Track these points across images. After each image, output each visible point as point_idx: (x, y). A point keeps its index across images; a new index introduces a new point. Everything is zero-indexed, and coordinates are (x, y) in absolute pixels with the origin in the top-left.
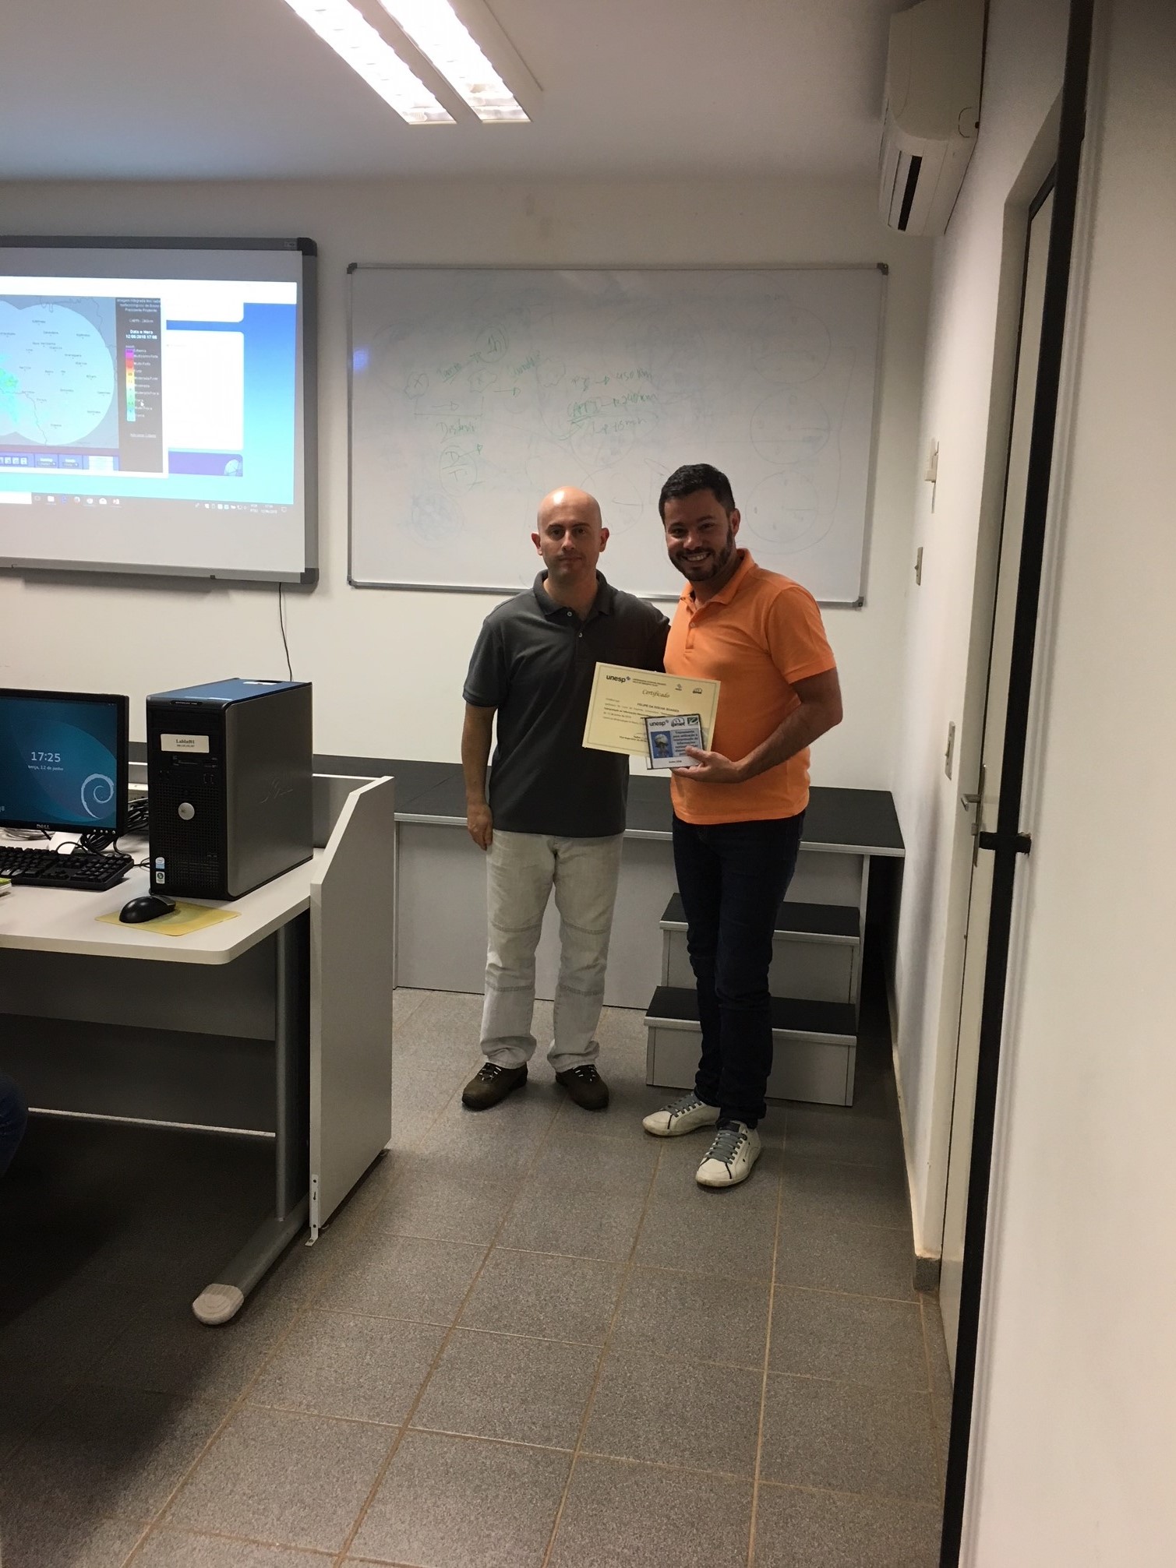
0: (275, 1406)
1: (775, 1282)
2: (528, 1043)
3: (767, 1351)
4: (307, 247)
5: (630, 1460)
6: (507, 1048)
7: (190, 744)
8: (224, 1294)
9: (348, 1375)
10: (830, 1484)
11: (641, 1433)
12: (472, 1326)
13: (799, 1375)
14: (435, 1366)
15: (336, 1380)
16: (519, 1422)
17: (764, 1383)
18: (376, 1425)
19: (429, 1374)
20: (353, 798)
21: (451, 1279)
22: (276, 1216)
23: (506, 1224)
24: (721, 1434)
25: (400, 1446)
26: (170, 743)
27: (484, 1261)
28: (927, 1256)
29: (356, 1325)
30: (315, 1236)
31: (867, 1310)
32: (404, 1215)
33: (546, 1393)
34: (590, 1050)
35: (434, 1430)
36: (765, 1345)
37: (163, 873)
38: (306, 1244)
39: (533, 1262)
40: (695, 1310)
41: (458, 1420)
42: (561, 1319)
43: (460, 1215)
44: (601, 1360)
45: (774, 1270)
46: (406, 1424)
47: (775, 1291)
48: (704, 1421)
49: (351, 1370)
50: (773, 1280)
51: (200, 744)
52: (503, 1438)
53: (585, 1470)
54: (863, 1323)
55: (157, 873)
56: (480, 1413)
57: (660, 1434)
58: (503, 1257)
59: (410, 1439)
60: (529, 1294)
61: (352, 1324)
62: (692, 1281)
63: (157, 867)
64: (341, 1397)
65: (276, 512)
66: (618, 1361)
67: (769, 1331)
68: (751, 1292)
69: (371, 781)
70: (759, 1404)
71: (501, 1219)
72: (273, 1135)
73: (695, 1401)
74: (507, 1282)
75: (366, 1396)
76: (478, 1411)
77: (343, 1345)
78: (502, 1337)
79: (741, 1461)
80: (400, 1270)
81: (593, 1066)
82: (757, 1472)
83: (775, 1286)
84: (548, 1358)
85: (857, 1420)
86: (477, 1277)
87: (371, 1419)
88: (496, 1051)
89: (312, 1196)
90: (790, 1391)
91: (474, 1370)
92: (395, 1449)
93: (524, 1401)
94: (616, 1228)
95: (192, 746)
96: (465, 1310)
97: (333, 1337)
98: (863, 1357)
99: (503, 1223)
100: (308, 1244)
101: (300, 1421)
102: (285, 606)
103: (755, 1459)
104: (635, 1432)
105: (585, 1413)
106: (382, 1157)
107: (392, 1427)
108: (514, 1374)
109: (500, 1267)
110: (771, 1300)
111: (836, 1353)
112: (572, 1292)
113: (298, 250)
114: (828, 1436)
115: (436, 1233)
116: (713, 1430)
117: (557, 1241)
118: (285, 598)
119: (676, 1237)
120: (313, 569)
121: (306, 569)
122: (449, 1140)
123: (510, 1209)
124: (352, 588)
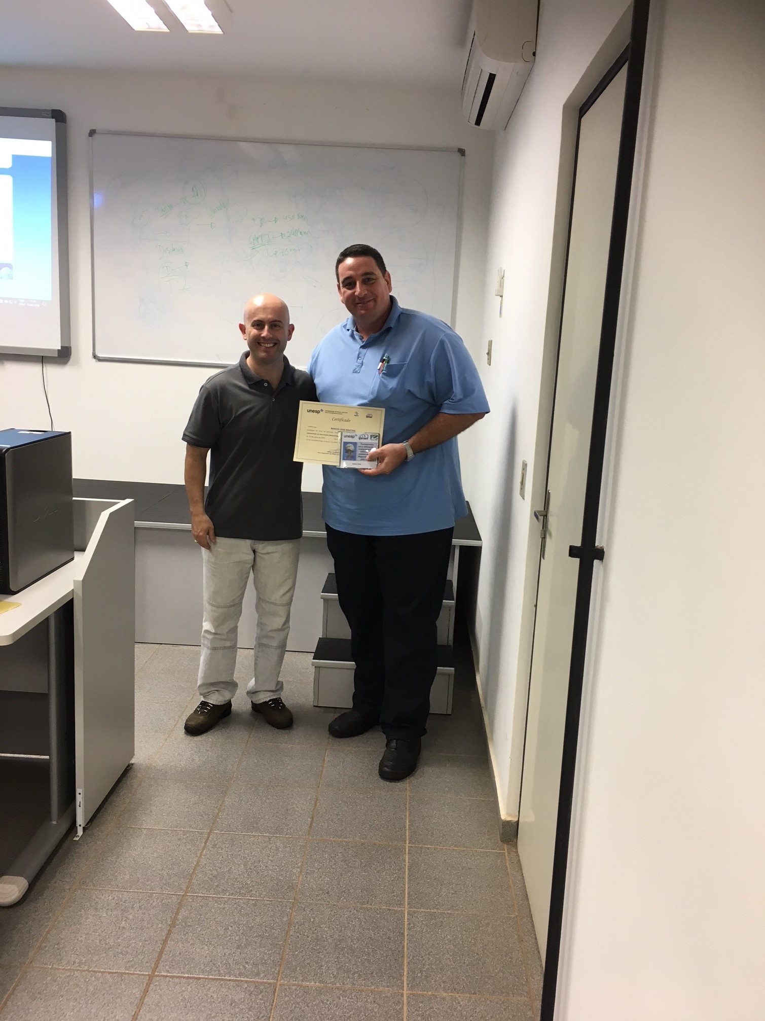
0: (55, 966)
1: (409, 843)
2: (232, 685)
3: (406, 894)
4: (59, 116)
5: (317, 984)
6: (217, 690)
8: (13, 884)
9: (109, 938)
10: (455, 989)
11: (323, 963)
12: (198, 893)
13: (429, 910)
14: (173, 925)
15: (100, 941)
16: (236, 963)
17: (406, 918)
18: (131, 974)
19: (170, 932)
20: (104, 516)
21: (182, 858)
22: (51, 820)
23: (220, 814)
24: (378, 959)
25: (150, 989)
27: (206, 843)
28: (509, 819)
29: (114, 899)
30: (80, 832)
31: (471, 859)
32: (146, 812)
33: (255, 939)
34: (278, 688)
35: (175, 975)
36: (405, 890)
38: (74, 839)
39: (241, 841)
40: (355, 868)
41: (192, 965)
42: (262, 882)
43: (187, 809)
44: (292, 911)
45: (407, 835)
46: (154, 972)
47: (409, 850)
48: (366, 950)
49: (111, 933)
50: (407, 842)
52: (225, 977)
53: (286, 995)
54: (469, 868)
56: (208, 958)
57: (337, 963)
58: (219, 838)
59: (157, 983)
60: (239, 865)
61: (110, 898)
62: (352, 847)
64: (104, 955)
65: (38, 305)
66: (305, 910)
67: (407, 879)
68: (393, 852)
69: (119, 502)
70: (403, 934)
71: (217, 811)
72: (47, 757)
73: (359, 936)
74: (223, 857)
75: (123, 952)
76: (206, 957)
77: (105, 915)
78: (221, 899)
79: (394, 978)
80: (144, 854)
81: (280, 698)
82: (405, 985)
83: (409, 846)
84: (255, 913)
85: (470, 940)
86: (201, 855)
87: (128, 970)
88: (209, 692)
89: (78, 804)
90: (424, 923)
91: (202, 926)
92: (146, 991)
93: (239, 947)
94: (298, 811)
96: (193, 881)
97: (95, 909)
98: (471, 893)
99: (218, 813)
100: (76, 839)
101: (74, 976)
102: (46, 373)
103: (403, 975)
104: (319, 963)
105: (283, 951)
106: (128, 770)
107: (143, 975)
108: (232, 927)
109: (217, 846)
110: (407, 857)
111: (453, 892)
112: (270, 861)
113: (52, 118)
114: (451, 954)
115: (170, 824)
116: (373, 956)
117: (257, 824)
118: (46, 367)
119: (340, 815)
120: (67, 347)
121: (61, 347)
122: (177, 754)
123: (223, 803)
124: (96, 361)
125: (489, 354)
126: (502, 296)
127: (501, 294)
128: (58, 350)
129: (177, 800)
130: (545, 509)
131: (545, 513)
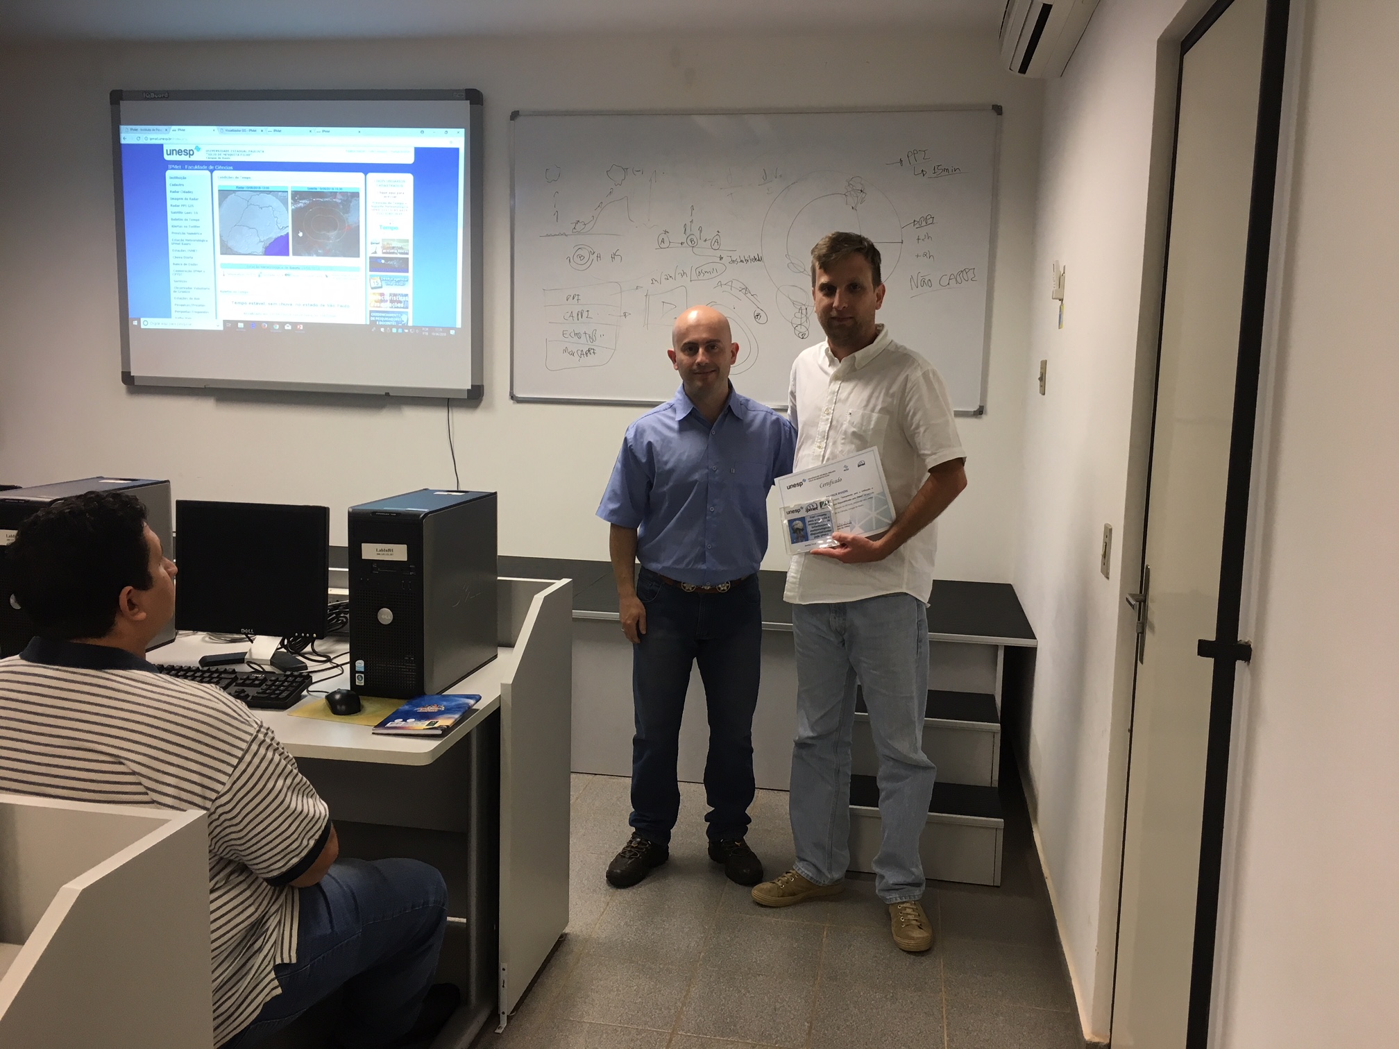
4: (474, 97)
7: (389, 553)
20: (538, 600)
22: (466, 1003)
23: (684, 1009)
26: (370, 551)
27: (667, 1047)
28: (1096, 1040)
30: (504, 1023)
32: (587, 1000)
37: (363, 675)
38: (496, 1031)
43: (640, 1000)
51: (399, 553)
55: (357, 675)
58: (685, 1043)
63: (357, 669)
65: (445, 334)
69: (554, 583)
71: (679, 1004)
72: (464, 920)
89: (501, 984)
94: (790, 1012)
95: (391, 554)
99: (682, 1008)
100: (497, 1031)
102: (453, 420)
106: (562, 940)
113: (466, 100)
115: (619, 1019)
117: (735, 1026)
118: (452, 413)
119: (848, 1020)
120: (478, 386)
121: (472, 386)
122: (622, 924)
123: (687, 994)
124: (514, 403)
125: (1042, 378)
126: (1061, 300)
127: (1061, 297)
128: (468, 390)
129: (627, 986)
130: (1141, 592)
131: (1142, 598)
